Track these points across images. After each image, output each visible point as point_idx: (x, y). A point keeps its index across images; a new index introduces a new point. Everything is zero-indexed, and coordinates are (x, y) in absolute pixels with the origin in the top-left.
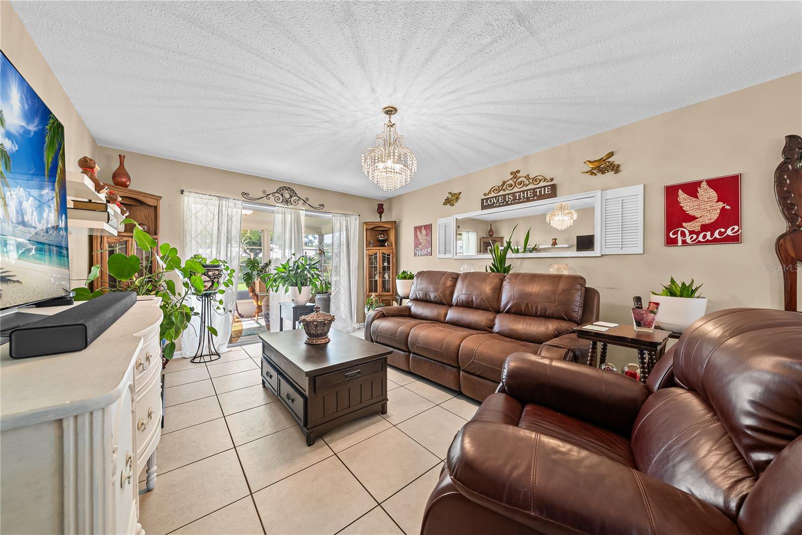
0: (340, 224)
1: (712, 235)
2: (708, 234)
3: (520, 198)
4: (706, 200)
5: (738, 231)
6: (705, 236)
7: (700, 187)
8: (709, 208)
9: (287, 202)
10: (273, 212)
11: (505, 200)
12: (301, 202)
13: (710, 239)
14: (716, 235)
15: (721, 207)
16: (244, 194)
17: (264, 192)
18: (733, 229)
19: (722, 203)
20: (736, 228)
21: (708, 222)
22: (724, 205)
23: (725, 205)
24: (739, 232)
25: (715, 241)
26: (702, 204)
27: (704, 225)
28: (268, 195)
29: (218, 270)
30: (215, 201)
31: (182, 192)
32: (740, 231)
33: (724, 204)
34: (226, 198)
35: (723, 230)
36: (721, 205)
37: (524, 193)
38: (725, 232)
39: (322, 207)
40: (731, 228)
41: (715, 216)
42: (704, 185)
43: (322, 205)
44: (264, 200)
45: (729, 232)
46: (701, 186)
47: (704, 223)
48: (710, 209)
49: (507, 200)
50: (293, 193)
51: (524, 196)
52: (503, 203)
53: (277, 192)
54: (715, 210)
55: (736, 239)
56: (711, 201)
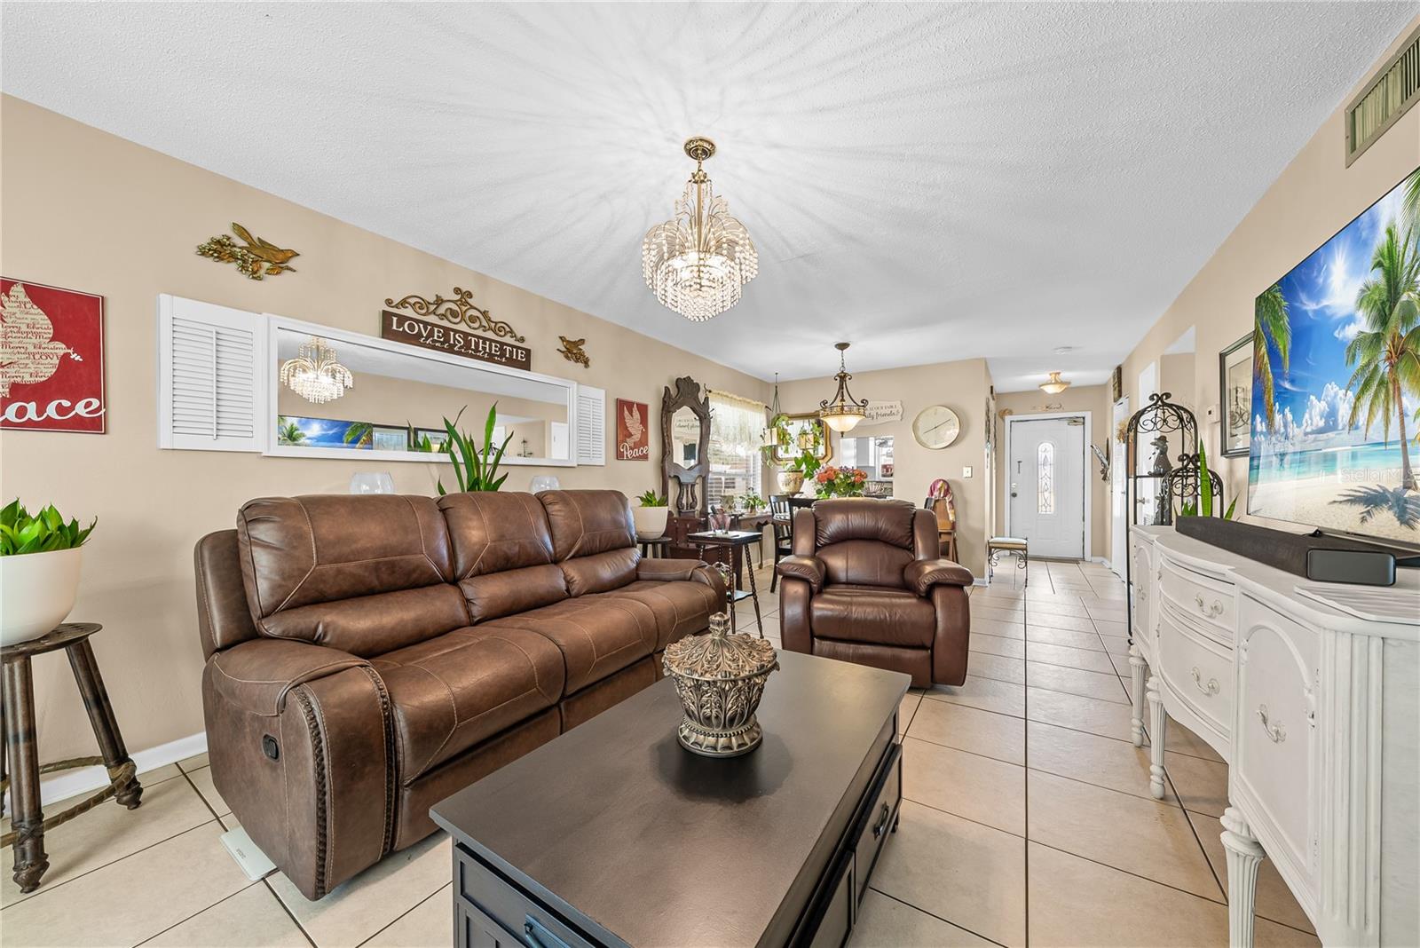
1: (40, 412)
2: (32, 407)
3: (477, 350)
4: (24, 328)
5: (98, 409)
6: (21, 412)
7: (8, 296)
8: (31, 349)
11: (447, 340)
13: (35, 418)
14: (51, 410)
15: (61, 352)
18: (88, 405)
19: (64, 346)
20: (96, 403)
21: (28, 379)
22: (69, 351)
23: (71, 351)
24: (102, 412)
25: (49, 424)
26: (14, 335)
27: (18, 384)
32: (104, 410)
33: (69, 348)
35: (66, 403)
36: (61, 348)
37: (484, 343)
38: (72, 408)
40: (84, 402)
41: (47, 369)
42: (18, 291)
45: (80, 409)
46: (11, 293)
47: (19, 380)
48: (35, 351)
49: (452, 342)
51: (484, 349)
52: (443, 343)
54: (47, 356)
55: (95, 425)
56: (37, 335)
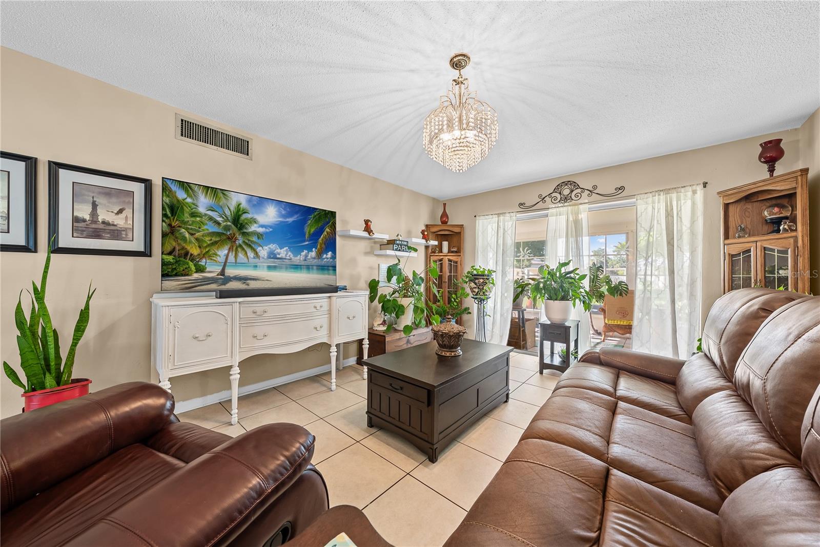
0: (653, 208)
9: (566, 199)
10: (547, 216)
12: (587, 192)
16: (521, 204)
17: (540, 196)
28: (544, 198)
29: (483, 279)
30: (495, 218)
31: (475, 216)
34: (502, 213)
39: (620, 191)
43: (622, 188)
44: (541, 205)
50: (574, 185)
53: (554, 191)
